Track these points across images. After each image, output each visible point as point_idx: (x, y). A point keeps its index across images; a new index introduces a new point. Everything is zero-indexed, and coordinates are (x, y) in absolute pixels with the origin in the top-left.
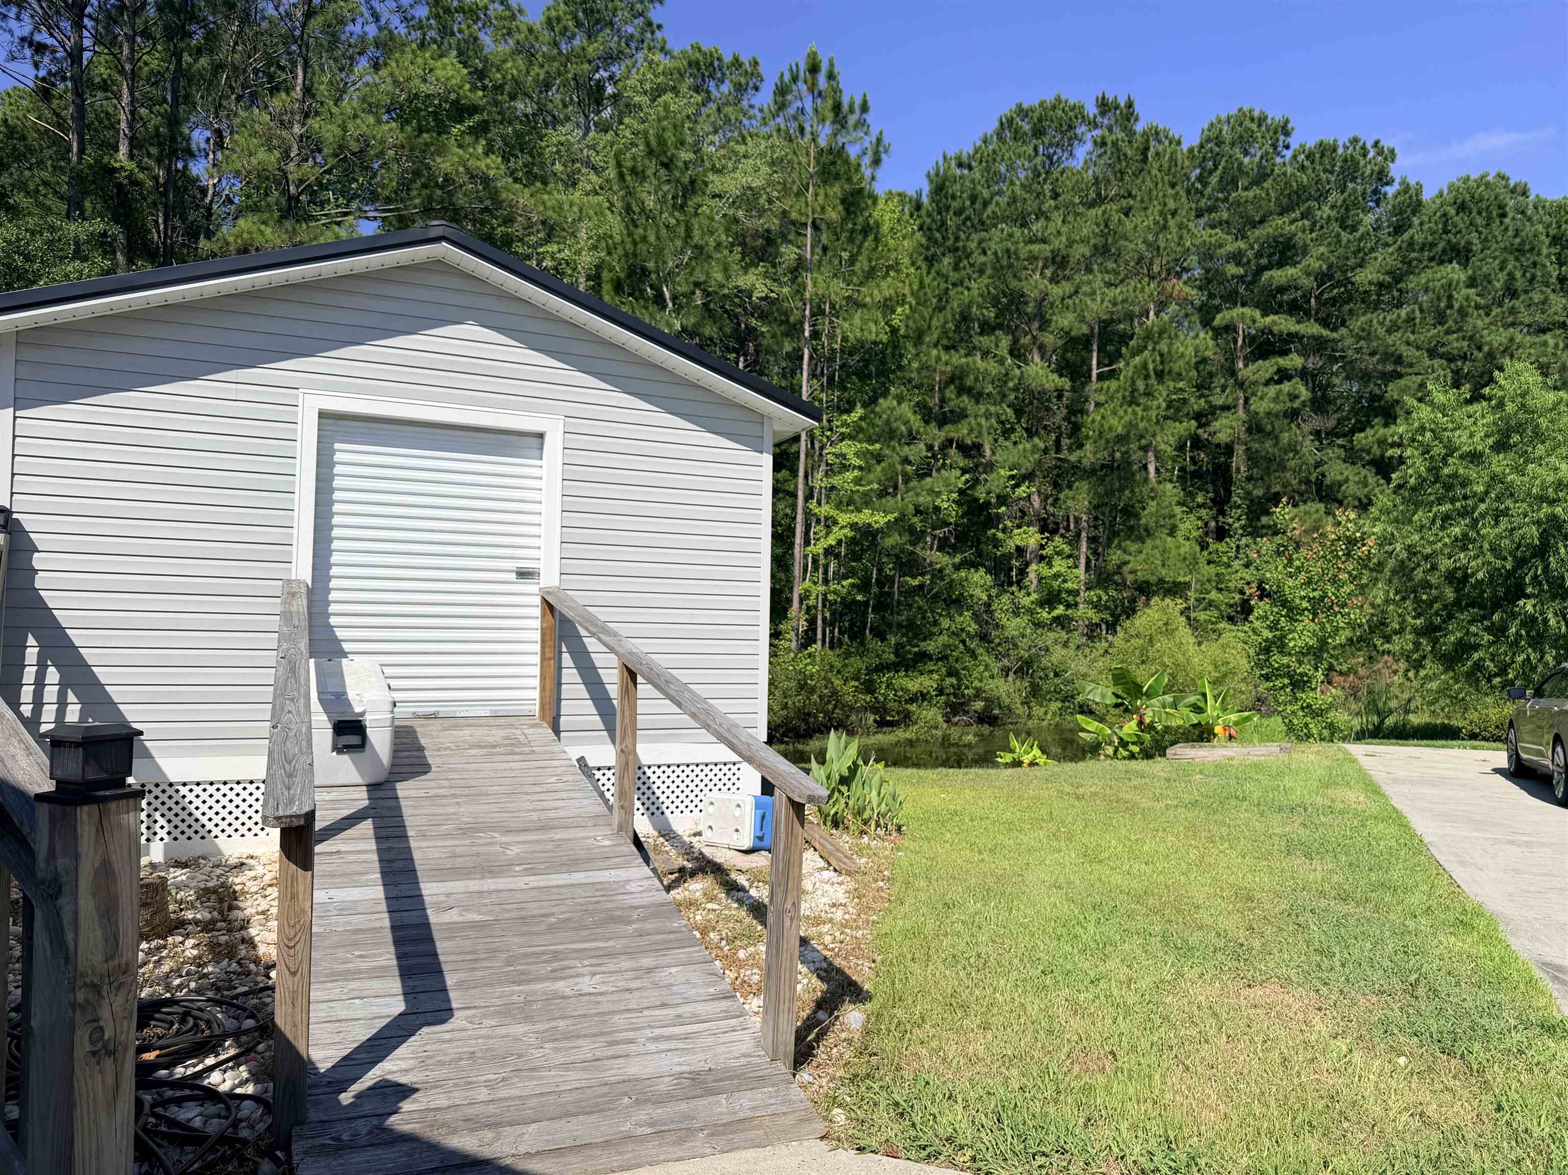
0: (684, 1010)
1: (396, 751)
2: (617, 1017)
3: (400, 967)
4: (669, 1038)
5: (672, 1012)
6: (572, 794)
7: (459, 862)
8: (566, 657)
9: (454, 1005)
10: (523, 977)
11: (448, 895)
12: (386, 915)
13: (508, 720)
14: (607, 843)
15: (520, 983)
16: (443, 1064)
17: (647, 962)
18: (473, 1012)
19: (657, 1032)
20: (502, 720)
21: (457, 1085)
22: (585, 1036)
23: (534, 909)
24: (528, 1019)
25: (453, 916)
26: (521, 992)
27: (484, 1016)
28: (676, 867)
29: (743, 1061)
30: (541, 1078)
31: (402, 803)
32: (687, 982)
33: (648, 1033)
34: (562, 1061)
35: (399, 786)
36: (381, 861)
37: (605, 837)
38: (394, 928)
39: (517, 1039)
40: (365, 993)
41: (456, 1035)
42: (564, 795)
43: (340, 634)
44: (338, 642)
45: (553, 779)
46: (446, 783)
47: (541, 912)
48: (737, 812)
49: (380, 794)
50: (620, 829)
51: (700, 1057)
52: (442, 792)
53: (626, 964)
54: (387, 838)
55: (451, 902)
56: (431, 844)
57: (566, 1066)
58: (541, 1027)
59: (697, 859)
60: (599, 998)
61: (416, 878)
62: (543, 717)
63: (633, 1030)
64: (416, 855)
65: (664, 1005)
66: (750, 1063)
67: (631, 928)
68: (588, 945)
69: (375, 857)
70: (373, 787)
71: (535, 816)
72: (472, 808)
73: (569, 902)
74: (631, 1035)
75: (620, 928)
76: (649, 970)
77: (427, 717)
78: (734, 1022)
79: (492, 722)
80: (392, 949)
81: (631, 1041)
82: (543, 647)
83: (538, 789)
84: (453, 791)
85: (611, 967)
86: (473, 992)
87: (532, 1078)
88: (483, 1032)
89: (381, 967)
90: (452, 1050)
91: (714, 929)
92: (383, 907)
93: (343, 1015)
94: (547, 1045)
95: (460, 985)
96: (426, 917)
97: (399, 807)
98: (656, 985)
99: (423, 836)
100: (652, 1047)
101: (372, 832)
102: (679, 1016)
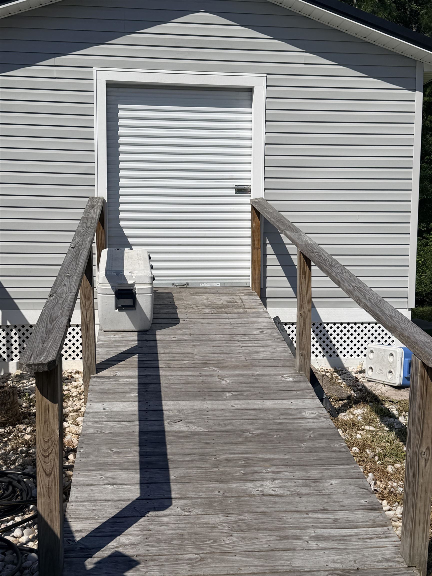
0: (340, 516)
1: (156, 309)
2: (290, 516)
3: (141, 462)
4: (327, 538)
5: (331, 516)
6: (270, 343)
7: (190, 388)
8: (269, 246)
9: (173, 495)
10: (224, 477)
11: (179, 411)
12: (137, 423)
13: (231, 289)
14: (291, 379)
15: (221, 481)
16: (159, 541)
17: (314, 473)
18: (186, 501)
19: (319, 532)
20: (228, 290)
21: (167, 560)
22: (264, 529)
23: (236, 425)
24: (224, 511)
25: (180, 427)
26: (221, 489)
27: (193, 506)
28: (345, 395)
29: (386, 564)
30: (228, 561)
31: (159, 344)
32: (344, 493)
33: (312, 532)
34: (245, 548)
35: (158, 332)
36: (139, 384)
37: (290, 375)
38: (141, 433)
39: (214, 527)
40: (116, 481)
41: (173, 519)
42: (264, 343)
43: (127, 232)
44: (125, 237)
45: (257, 332)
46: (187, 331)
47: (241, 427)
48: (391, 359)
49: (146, 337)
50: (301, 370)
51: (351, 557)
52: (185, 337)
53: (299, 473)
54: (146, 368)
55: (181, 416)
56: (173, 373)
57: (247, 553)
58: (232, 518)
59: (361, 390)
60: (277, 499)
61: (161, 397)
62: (254, 288)
63: (300, 528)
64: (163, 381)
65: (324, 510)
66: (390, 567)
67: (303, 446)
68: (272, 456)
69: (136, 381)
70: (142, 333)
71: (243, 357)
72: (203, 349)
73: (261, 422)
74: (298, 532)
75: (296, 445)
76: (315, 480)
77: (181, 286)
78: (379, 530)
79: (221, 290)
80: (138, 449)
81: (298, 538)
82: (253, 241)
83: (247, 338)
84: (191, 337)
85: (287, 475)
86: (188, 485)
87: (222, 561)
88: (191, 519)
89: (129, 462)
90: (168, 531)
91: (370, 447)
92: (136, 417)
93: (99, 496)
94: (235, 534)
95: (180, 479)
96: (163, 426)
97: (156, 347)
98: (320, 493)
99: (169, 367)
100: (313, 544)
101: (136, 363)
102: (336, 520)
